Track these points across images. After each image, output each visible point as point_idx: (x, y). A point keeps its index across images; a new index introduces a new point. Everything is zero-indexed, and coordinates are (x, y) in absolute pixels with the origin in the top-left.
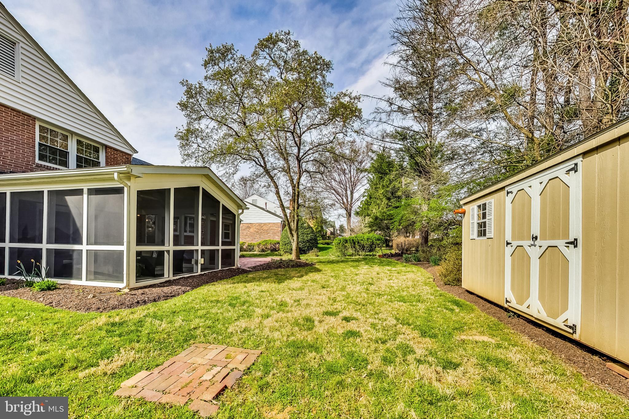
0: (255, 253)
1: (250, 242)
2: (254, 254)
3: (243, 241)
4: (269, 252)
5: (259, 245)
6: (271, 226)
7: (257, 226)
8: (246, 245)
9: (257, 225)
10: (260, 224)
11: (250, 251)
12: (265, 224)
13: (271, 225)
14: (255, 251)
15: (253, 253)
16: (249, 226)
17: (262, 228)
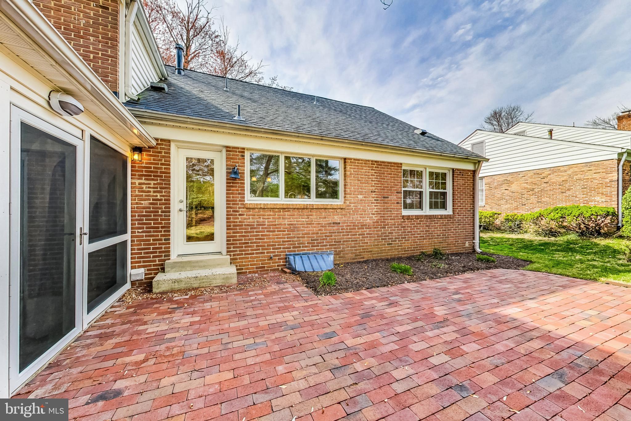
0: (526, 237)
1: (510, 214)
2: (522, 240)
3: (494, 211)
4: (573, 237)
5: (537, 220)
6: (575, 173)
7: (531, 177)
8: (502, 218)
9: (531, 174)
10: (538, 173)
11: (512, 231)
12: (554, 170)
13: (572, 170)
14: (526, 232)
15: (520, 236)
16: (509, 178)
17: (546, 180)
